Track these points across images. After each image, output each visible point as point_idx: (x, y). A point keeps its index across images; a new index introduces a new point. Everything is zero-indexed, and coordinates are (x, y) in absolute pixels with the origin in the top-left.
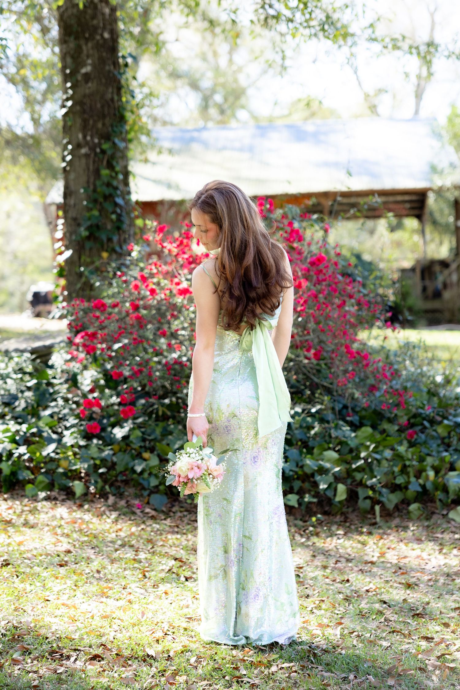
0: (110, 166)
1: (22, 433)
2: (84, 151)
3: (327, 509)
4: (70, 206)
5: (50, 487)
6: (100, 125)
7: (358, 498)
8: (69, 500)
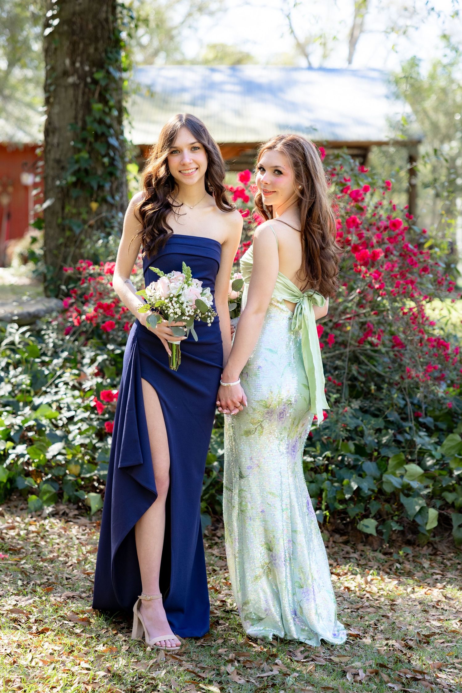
0: (103, 100)
1: (17, 428)
2: (71, 80)
3: (409, 537)
4: (52, 145)
5: (58, 498)
6: (91, 50)
7: (451, 526)
8: (82, 516)
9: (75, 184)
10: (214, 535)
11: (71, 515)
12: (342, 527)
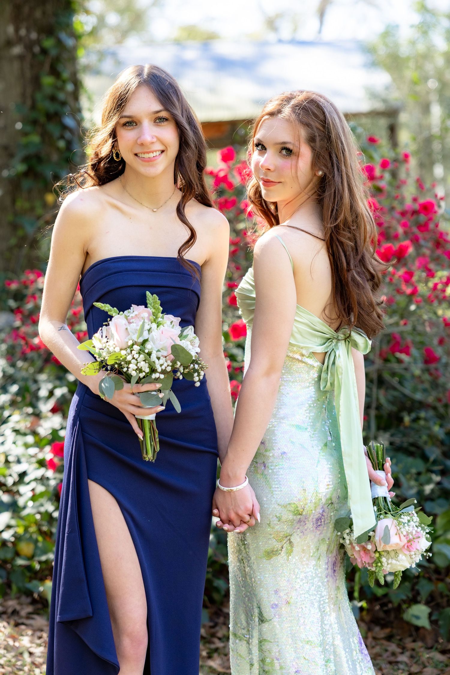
0: (55, 72)
2: (16, 50)
6: (38, 14)
8: (38, 614)
9: (26, 174)
10: (213, 635)
11: (23, 613)
12: (382, 615)
